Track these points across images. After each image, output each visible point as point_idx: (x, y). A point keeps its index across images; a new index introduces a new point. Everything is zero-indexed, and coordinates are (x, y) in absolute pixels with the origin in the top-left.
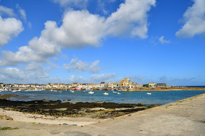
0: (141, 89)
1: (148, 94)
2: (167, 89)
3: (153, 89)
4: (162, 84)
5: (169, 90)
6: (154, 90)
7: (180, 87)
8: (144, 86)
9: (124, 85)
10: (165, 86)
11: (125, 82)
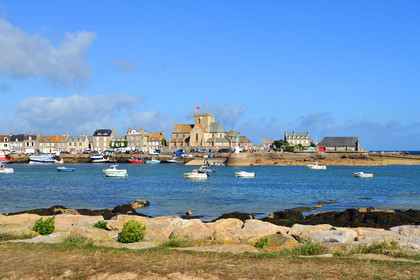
10: (357, 149)
11: (197, 130)
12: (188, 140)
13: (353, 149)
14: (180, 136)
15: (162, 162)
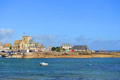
0: (46, 54)
1: (43, 64)
2: (88, 54)
3: (66, 54)
4: (81, 46)
5: (90, 57)
6: (66, 56)
7: (109, 53)
8: (53, 49)
9: (21, 48)
10: (86, 51)
11: (23, 42)
12: (19, 47)
13: (85, 50)
14: (17, 45)
15: (3, 56)
